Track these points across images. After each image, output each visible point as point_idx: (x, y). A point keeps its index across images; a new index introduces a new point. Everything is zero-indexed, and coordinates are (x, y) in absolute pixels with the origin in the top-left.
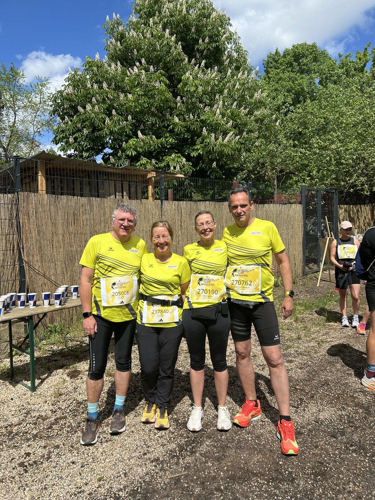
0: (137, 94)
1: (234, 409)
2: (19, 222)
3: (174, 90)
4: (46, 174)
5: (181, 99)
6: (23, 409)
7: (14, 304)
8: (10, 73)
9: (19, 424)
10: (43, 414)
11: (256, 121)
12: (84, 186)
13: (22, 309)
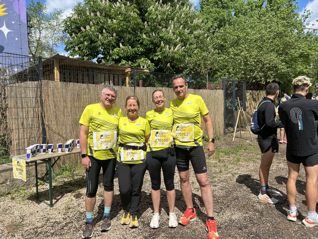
0: (119, 19)
1: (179, 215)
2: (42, 99)
3: (143, 18)
4: (60, 69)
5: (148, 23)
6: (45, 218)
7: (38, 151)
8: (37, 6)
9: (42, 227)
10: (58, 220)
11: (195, 38)
12: (85, 77)
13: (43, 154)
